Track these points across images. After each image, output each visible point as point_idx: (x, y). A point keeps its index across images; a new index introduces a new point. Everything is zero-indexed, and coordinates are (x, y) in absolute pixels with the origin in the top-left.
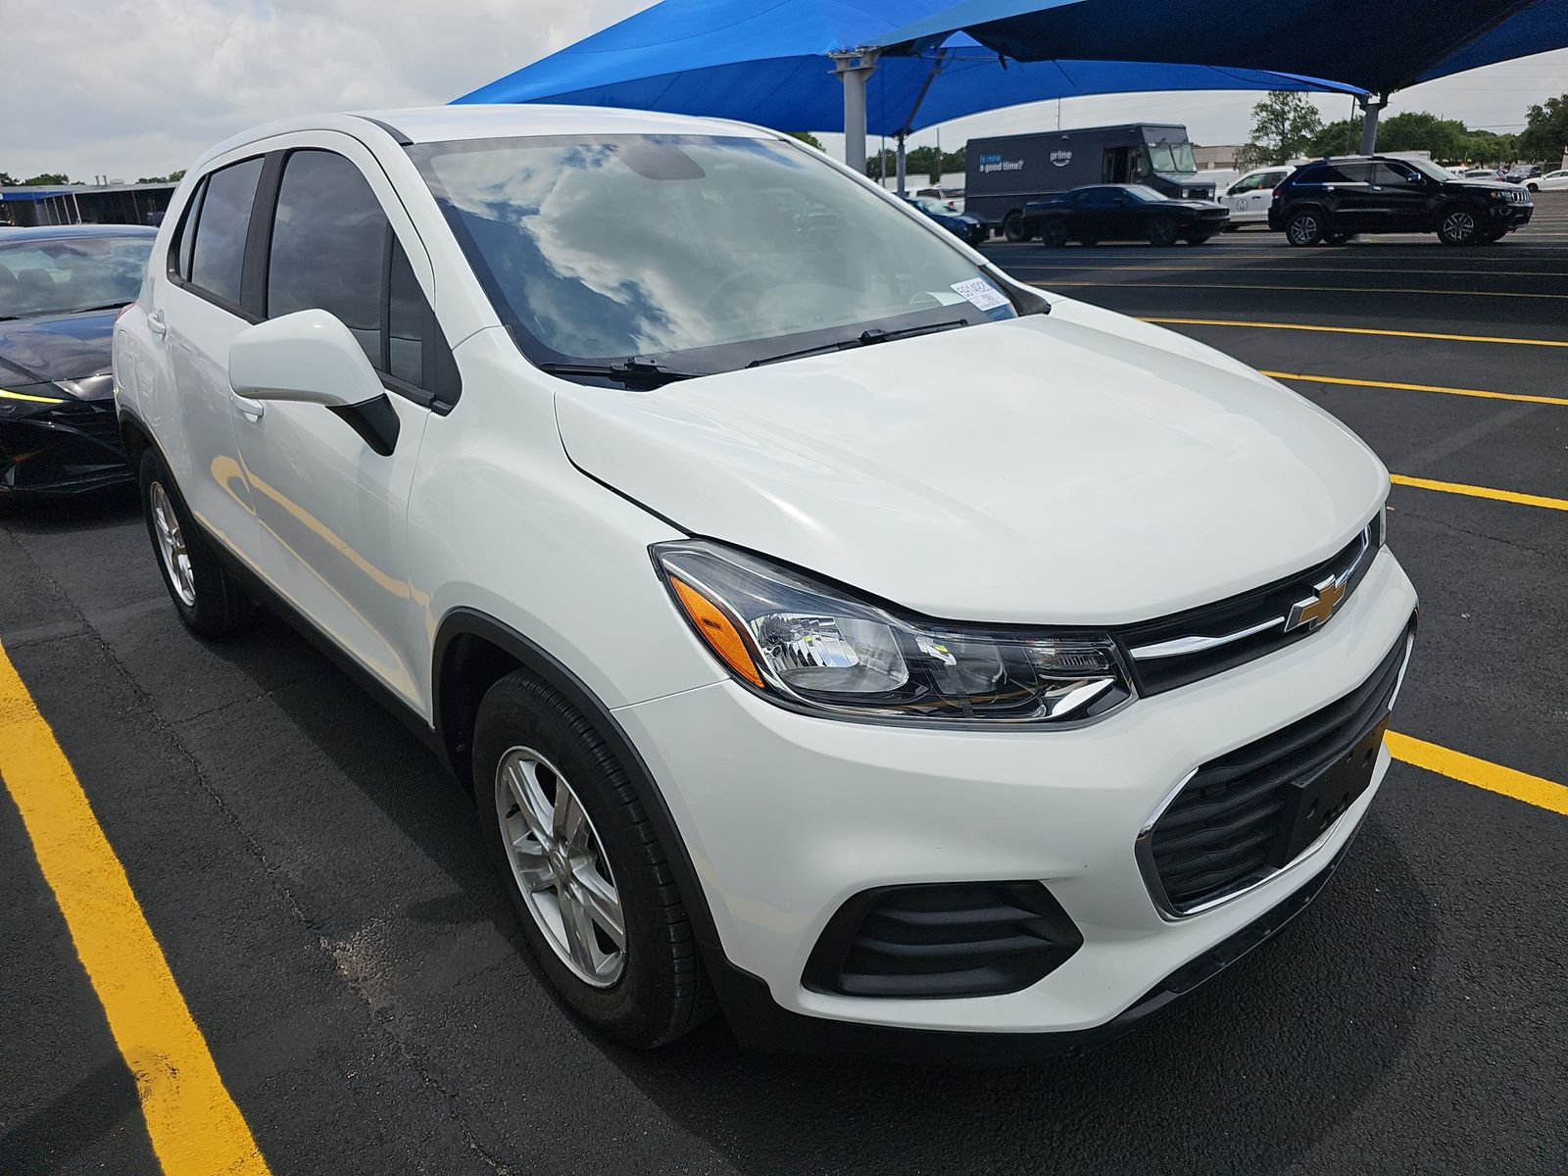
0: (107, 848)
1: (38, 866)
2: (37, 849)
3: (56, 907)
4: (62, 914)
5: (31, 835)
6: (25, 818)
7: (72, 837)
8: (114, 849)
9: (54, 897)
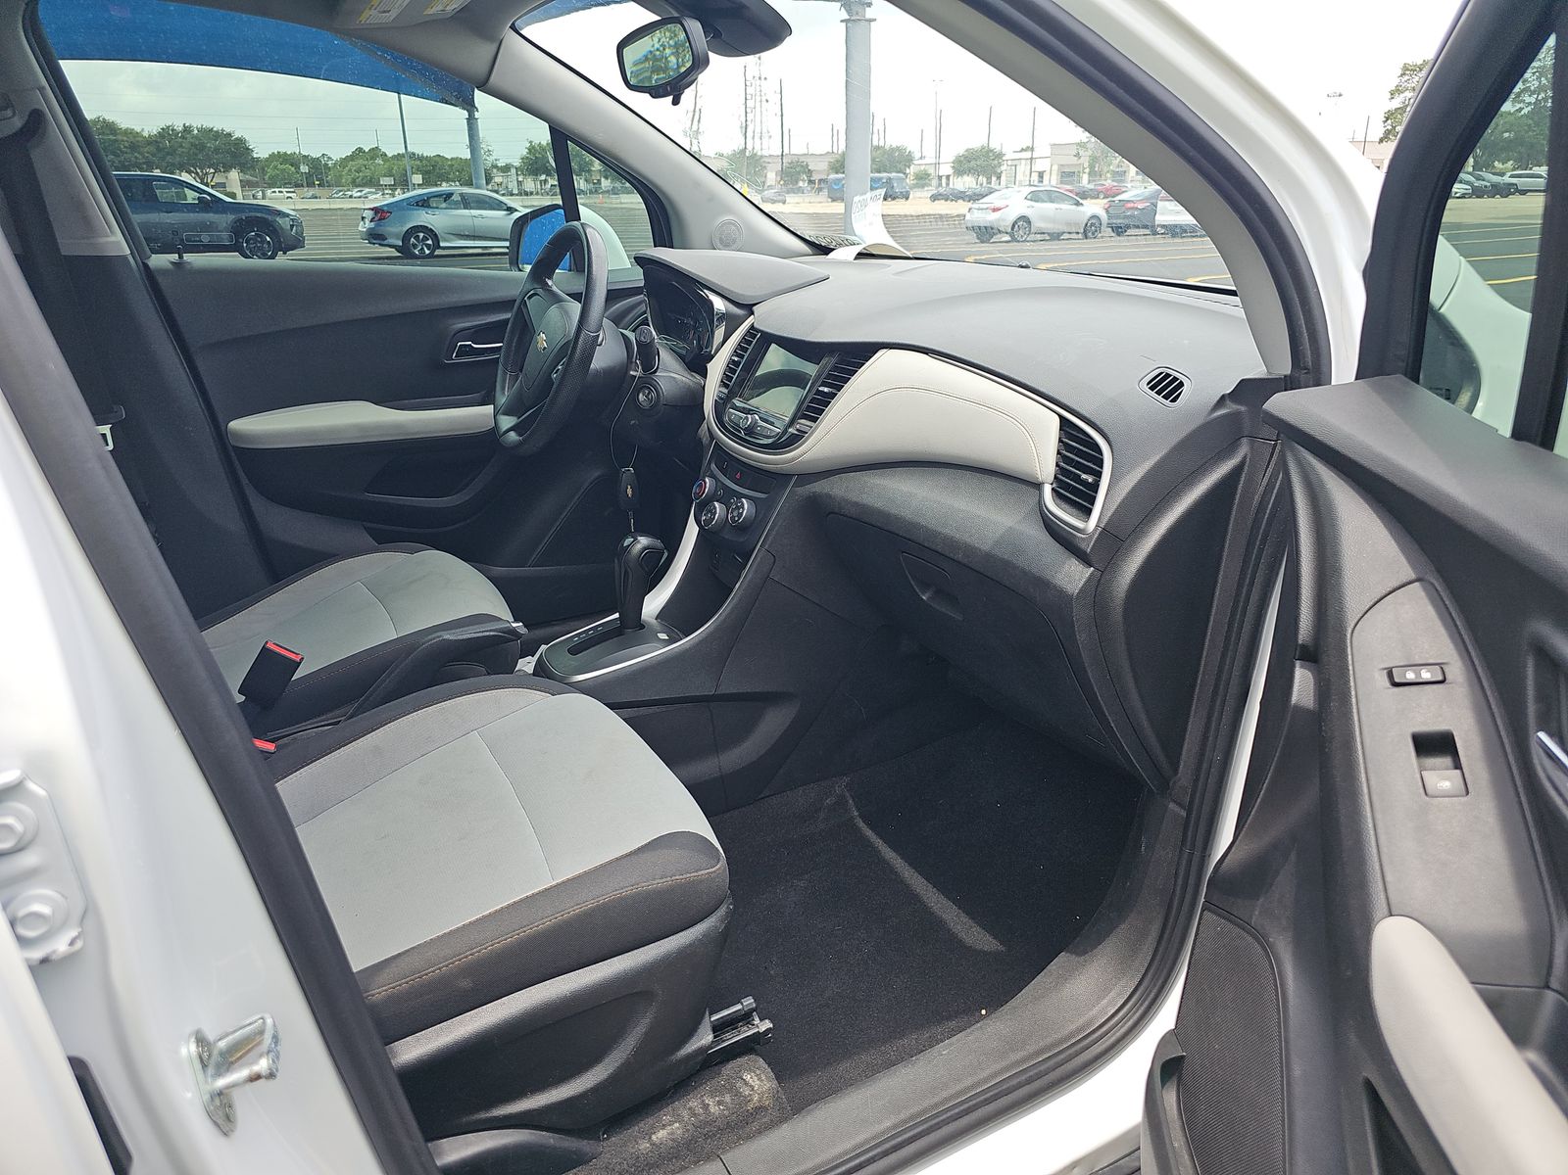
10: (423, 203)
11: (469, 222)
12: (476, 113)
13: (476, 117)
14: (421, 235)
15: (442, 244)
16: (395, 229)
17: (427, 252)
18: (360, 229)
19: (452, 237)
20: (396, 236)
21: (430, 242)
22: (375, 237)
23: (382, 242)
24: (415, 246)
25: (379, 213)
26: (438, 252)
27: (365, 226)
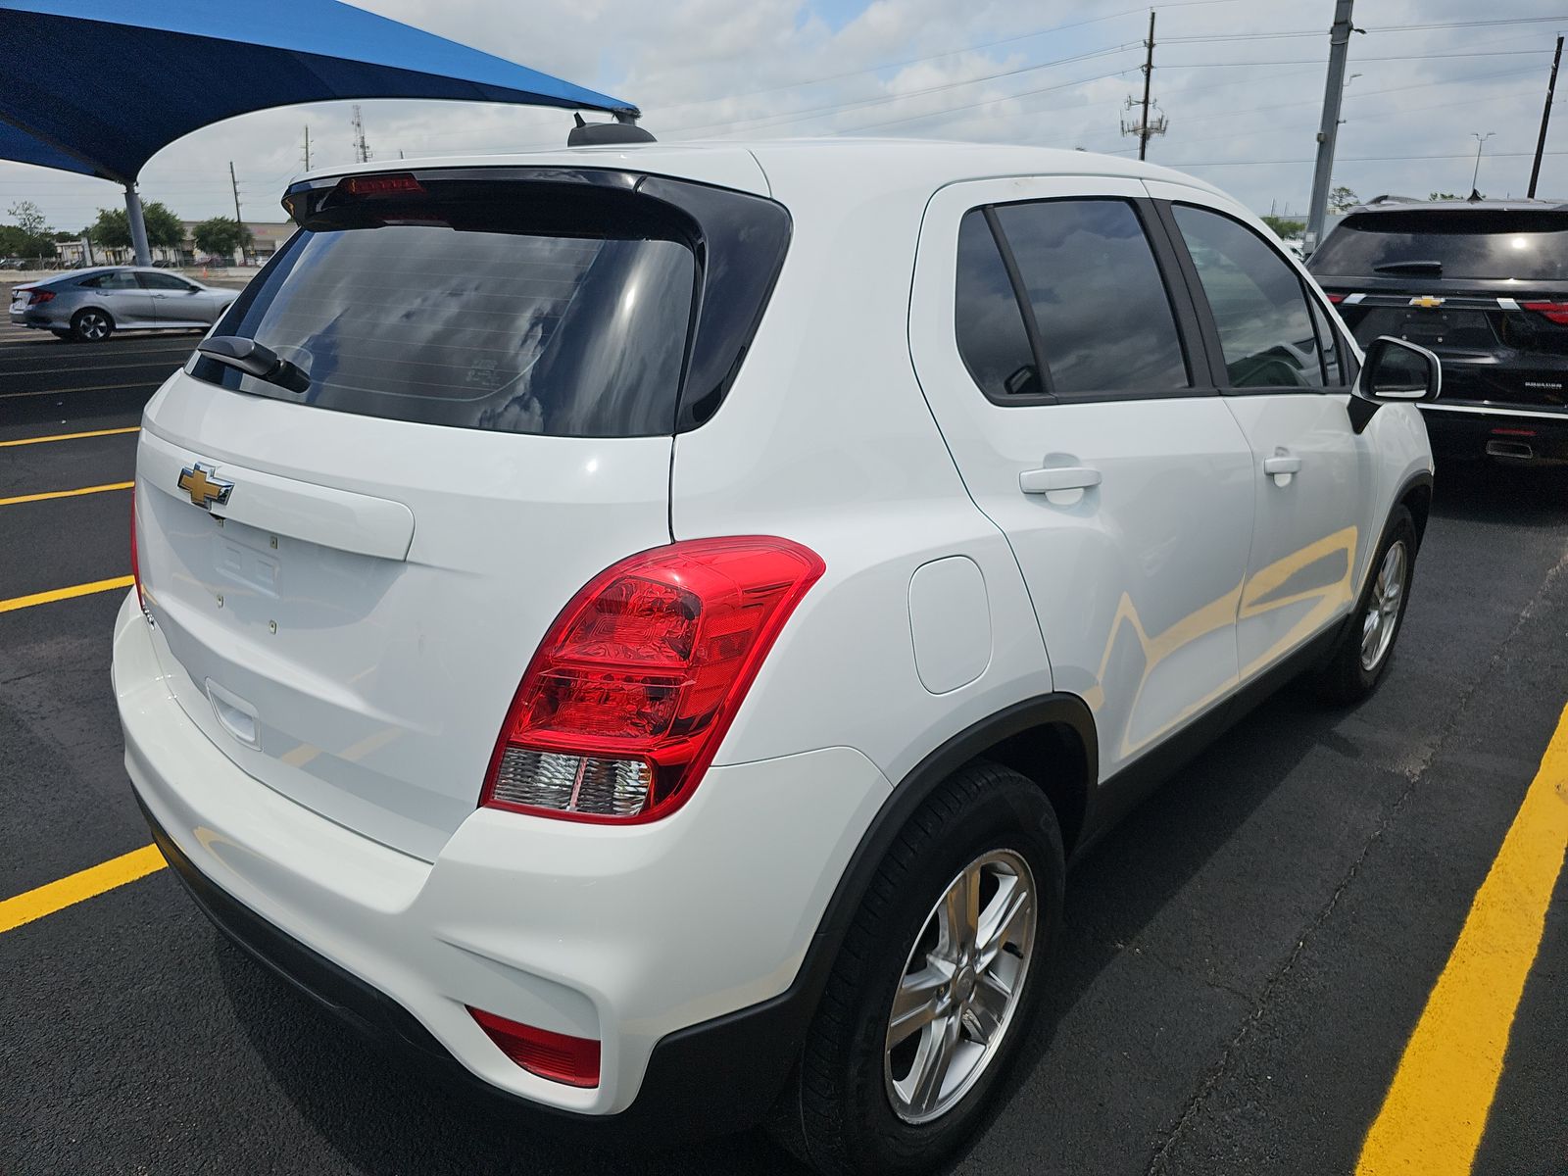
0: (1472, 918)
1: (1541, 947)
2: (1528, 964)
3: (1552, 904)
4: (1552, 896)
5: (1522, 983)
6: (1514, 1008)
7: (1490, 951)
8: (1466, 912)
9: (1548, 912)
10: (92, 282)
11: (148, 302)
12: (135, 188)
13: (136, 192)
14: (93, 317)
15: (118, 326)
16: (61, 312)
17: (101, 335)
18: (10, 311)
19: (129, 318)
20: (61, 318)
21: (103, 324)
22: (33, 320)
23: (46, 325)
24: (86, 329)
25: (40, 295)
26: (112, 334)
27: (22, 307)
